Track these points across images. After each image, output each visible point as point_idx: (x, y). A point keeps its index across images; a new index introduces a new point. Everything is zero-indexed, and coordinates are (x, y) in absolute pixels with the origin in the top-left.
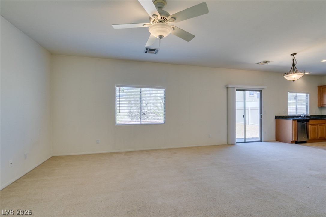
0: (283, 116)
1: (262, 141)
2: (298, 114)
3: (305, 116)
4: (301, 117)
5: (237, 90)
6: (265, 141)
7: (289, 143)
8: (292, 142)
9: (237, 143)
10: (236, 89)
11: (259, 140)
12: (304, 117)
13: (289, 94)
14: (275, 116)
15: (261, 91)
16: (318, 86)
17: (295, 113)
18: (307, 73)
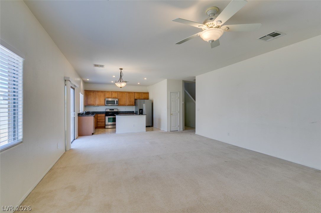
1: (74, 140)
6: (76, 139)
7: (90, 135)
13: (80, 94)
14: (78, 114)
15: (74, 89)
16: (85, 90)
18: (88, 80)
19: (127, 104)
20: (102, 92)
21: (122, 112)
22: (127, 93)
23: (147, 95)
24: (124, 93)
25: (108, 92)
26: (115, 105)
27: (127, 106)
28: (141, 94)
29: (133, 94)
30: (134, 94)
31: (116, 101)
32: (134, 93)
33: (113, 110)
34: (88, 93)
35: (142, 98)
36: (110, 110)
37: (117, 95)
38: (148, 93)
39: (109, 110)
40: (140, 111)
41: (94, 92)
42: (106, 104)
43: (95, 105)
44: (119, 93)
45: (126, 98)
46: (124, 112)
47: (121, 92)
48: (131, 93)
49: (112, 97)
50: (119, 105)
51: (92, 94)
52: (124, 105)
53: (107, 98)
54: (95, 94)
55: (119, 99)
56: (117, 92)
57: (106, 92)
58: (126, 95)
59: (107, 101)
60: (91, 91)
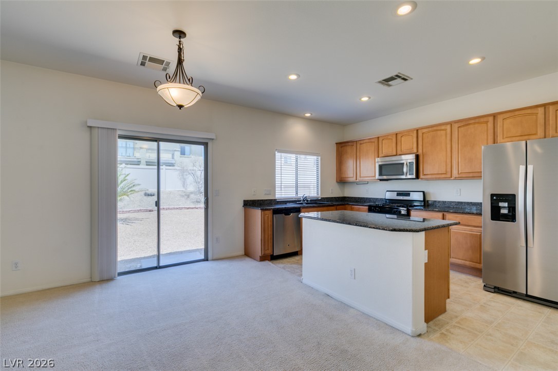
0: (262, 200)
1: (207, 260)
2: (299, 195)
3: (309, 200)
4: (301, 201)
5: (121, 137)
6: (213, 260)
7: (257, 261)
8: (263, 259)
9: (121, 274)
10: (119, 132)
11: (203, 257)
12: (306, 202)
13: (276, 155)
14: (244, 201)
15: (206, 145)
16: (336, 144)
17: (295, 193)
18: (308, 115)
19: (456, 173)
20: (371, 140)
21: (444, 202)
22: (456, 126)
24: (443, 127)
25: (386, 137)
26: (404, 177)
27: (456, 179)
28: (540, 115)
29: (487, 122)
30: (490, 125)
31: (405, 163)
32: (494, 116)
33: (407, 194)
34: (343, 149)
36: (398, 195)
37: (415, 140)
39: (393, 196)
40: (495, 208)
41: (353, 146)
42: (377, 177)
43: (355, 178)
44: (420, 134)
45: (449, 146)
46: (451, 202)
47: (430, 129)
48: (474, 123)
49: (398, 151)
50: (421, 176)
51: (349, 149)
52: (443, 176)
53: (383, 155)
54: (355, 148)
55: (423, 155)
56: (414, 130)
57: (380, 139)
58: (449, 136)
59: (381, 167)
60: (347, 144)
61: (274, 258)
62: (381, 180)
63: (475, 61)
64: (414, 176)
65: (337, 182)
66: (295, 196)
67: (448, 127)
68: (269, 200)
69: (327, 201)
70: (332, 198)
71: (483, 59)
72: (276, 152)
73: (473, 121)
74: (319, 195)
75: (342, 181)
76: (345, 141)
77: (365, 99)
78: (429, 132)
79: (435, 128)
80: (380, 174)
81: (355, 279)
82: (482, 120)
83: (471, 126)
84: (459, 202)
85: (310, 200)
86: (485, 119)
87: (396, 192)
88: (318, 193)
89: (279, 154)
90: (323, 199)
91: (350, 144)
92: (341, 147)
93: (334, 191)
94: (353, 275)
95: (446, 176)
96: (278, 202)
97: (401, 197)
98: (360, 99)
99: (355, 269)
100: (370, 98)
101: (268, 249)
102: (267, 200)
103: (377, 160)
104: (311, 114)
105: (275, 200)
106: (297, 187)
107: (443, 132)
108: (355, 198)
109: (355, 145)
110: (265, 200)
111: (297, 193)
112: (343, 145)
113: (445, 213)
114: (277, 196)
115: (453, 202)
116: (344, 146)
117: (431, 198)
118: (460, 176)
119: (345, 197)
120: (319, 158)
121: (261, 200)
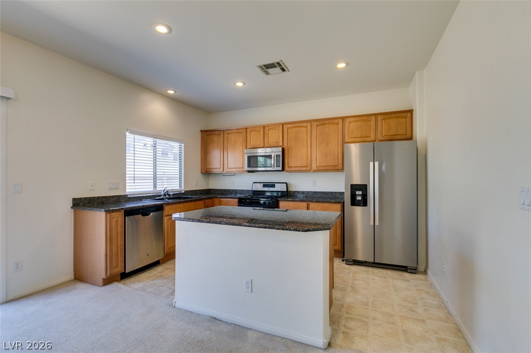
2: (158, 189)
3: (171, 194)
4: (161, 196)
7: (98, 286)
8: (107, 281)
12: (167, 196)
13: (127, 136)
14: (74, 200)
16: (201, 131)
17: (152, 186)
18: (171, 92)
19: (314, 167)
20: (239, 131)
21: (303, 192)
22: (315, 124)
23: (403, 120)
24: (304, 124)
25: (254, 128)
26: (271, 169)
27: (315, 171)
28: (373, 123)
29: (338, 124)
30: (340, 126)
31: (273, 156)
32: (343, 119)
33: (273, 185)
34: (208, 137)
35: (379, 137)
36: (265, 186)
37: (281, 133)
38: (411, 112)
39: (259, 187)
40: (353, 196)
41: (220, 135)
42: (246, 168)
43: (222, 170)
44: (285, 129)
45: (309, 142)
46: (308, 192)
47: (294, 125)
48: (329, 123)
49: (265, 143)
50: (286, 168)
51: (215, 138)
52: (305, 169)
53: (251, 147)
54: (222, 138)
55: (288, 149)
56: (280, 124)
57: (249, 130)
58: (309, 133)
59: (249, 158)
60: (213, 133)
61: (125, 276)
62: (249, 172)
63: (341, 65)
64: (280, 168)
65: (202, 173)
66: (152, 189)
67: (309, 125)
68: (116, 196)
69: (191, 195)
70: (197, 190)
71: (347, 64)
72: (127, 133)
73: (327, 122)
74: (183, 188)
75: (207, 172)
76: (210, 129)
77: (240, 84)
78: (293, 127)
79: (298, 125)
80: (249, 166)
81: (252, 292)
82: (335, 121)
83: (326, 126)
84: (314, 192)
85: (173, 194)
86: (336, 121)
87: (262, 184)
88: (180, 186)
89: (132, 136)
90: (187, 192)
91: (216, 132)
92: (207, 135)
93: (198, 183)
94: (250, 288)
95: (306, 169)
96: (130, 198)
97: (267, 188)
98: (235, 84)
99: (252, 280)
100: (244, 84)
101: (117, 266)
102: (113, 197)
103: (245, 151)
104: (176, 92)
105: (125, 196)
106: (155, 178)
107: (304, 129)
108: (220, 190)
109: (222, 135)
110: (110, 197)
111: (156, 187)
112: (209, 133)
113: (309, 203)
114: (127, 191)
115: (310, 192)
116: (210, 135)
117: (292, 189)
118: (318, 169)
119: (210, 190)
120: (183, 145)
121: (103, 197)
